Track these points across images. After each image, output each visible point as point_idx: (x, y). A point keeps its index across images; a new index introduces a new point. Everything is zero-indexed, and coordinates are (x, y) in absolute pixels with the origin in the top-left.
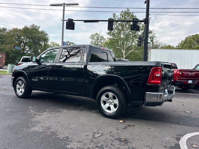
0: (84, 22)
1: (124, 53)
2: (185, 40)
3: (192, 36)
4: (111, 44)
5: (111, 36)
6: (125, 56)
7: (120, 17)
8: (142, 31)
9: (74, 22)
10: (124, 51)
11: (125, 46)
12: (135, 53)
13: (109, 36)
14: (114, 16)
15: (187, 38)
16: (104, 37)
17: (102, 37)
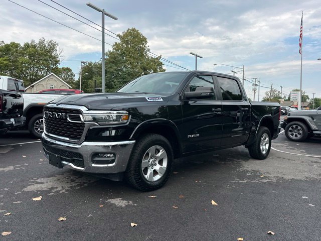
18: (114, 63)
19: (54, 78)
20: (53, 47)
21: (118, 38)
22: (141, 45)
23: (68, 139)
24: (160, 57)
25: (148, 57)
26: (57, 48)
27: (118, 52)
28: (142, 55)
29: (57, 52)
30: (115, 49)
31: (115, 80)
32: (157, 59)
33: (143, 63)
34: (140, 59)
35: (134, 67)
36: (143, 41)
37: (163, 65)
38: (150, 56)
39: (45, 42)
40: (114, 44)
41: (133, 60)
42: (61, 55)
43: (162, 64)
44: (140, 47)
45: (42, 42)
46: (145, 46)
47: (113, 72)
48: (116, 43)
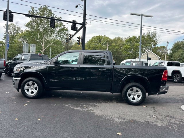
0: (25, 16)
1: (43, 46)
2: (92, 39)
3: (97, 36)
4: (29, 36)
5: (30, 28)
6: (44, 49)
7: (39, 12)
8: (59, 28)
9: (12, 13)
10: (43, 44)
11: (44, 39)
12: (53, 47)
13: (27, 28)
14: (33, 10)
15: (93, 38)
16: (20, 28)
17: (19, 29)
19: (150, 53)
20: (154, 35)
26: (157, 36)
29: (157, 38)
39: (150, 33)
42: (159, 39)
45: (148, 34)
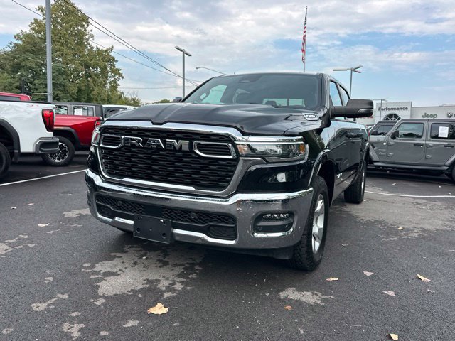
18: (33, 52)
21: (39, 12)
22: (80, 28)
23: (192, 188)
24: (111, 49)
25: (92, 48)
27: (40, 35)
28: (81, 44)
30: (34, 29)
31: (36, 81)
32: (106, 51)
33: (83, 56)
34: (79, 49)
35: (68, 62)
36: (84, 21)
37: (117, 61)
38: (94, 45)
40: (33, 21)
41: (66, 51)
43: (114, 60)
44: (78, 31)
46: (85, 30)
47: (31, 68)
48: (36, 20)
